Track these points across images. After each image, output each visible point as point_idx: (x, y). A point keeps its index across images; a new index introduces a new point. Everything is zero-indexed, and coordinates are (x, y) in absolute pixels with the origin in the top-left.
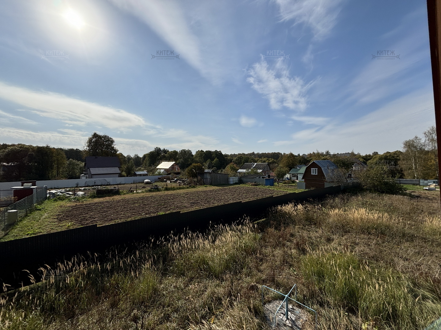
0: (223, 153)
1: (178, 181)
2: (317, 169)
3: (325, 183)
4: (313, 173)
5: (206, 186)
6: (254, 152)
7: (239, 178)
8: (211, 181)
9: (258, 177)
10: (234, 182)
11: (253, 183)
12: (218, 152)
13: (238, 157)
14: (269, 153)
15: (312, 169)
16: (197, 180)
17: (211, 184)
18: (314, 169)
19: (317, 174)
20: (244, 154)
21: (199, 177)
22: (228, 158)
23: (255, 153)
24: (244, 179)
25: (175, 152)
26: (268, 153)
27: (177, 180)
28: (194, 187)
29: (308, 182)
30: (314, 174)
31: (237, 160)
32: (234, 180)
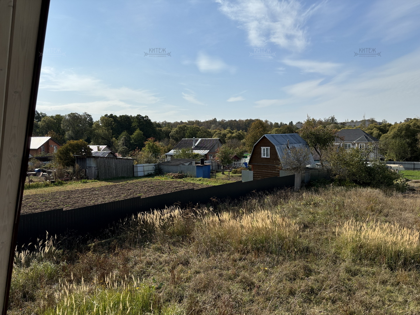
0: (153, 121)
1: (41, 173)
2: (269, 148)
3: (281, 171)
4: (264, 155)
5: (85, 181)
6: (215, 119)
7: (155, 165)
8: (98, 172)
9: (188, 163)
10: (146, 173)
11: (177, 174)
12: (143, 118)
13: (180, 128)
14: (242, 121)
15: (262, 148)
16: (74, 171)
17: (98, 178)
18: (265, 148)
19: (269, 157)
20: (198, 123)
21: (77, 166)
22: (163, 129)
23: (218, 120)
24: (165, 168)
25: (59, 118)
26: (240, 121)
27: (39, 171)
28: (61, 184)
29: (257, 170)
30: (265, 157)
31: (177, 132)
32: (146, 168)
